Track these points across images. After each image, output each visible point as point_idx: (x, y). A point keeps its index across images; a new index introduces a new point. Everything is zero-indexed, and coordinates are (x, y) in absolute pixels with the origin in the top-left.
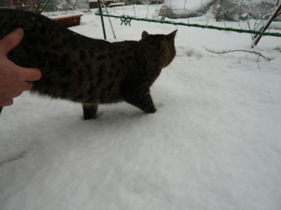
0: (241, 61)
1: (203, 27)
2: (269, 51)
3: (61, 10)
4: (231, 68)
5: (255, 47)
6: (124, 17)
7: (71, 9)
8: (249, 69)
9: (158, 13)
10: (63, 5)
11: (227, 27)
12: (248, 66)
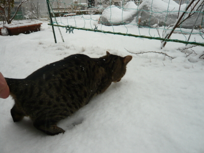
0: (151, 60)
1: (124, 35)
2: (173, 51)
3: (28, 19)
4: (144, 66)
5: (163, 48)
6: (68, 27)
7: (35, 18)
8: (156, 67)
9: (97, 22)
10: (29, 16)
11: (142, 35)
12: (156, 64)
